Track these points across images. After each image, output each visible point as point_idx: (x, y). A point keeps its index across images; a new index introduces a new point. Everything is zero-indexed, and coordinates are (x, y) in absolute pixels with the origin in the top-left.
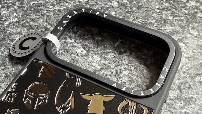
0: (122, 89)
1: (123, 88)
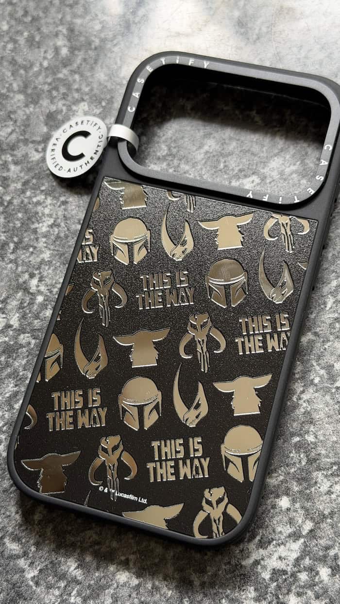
0: (264, 200)
1: (264, 197)
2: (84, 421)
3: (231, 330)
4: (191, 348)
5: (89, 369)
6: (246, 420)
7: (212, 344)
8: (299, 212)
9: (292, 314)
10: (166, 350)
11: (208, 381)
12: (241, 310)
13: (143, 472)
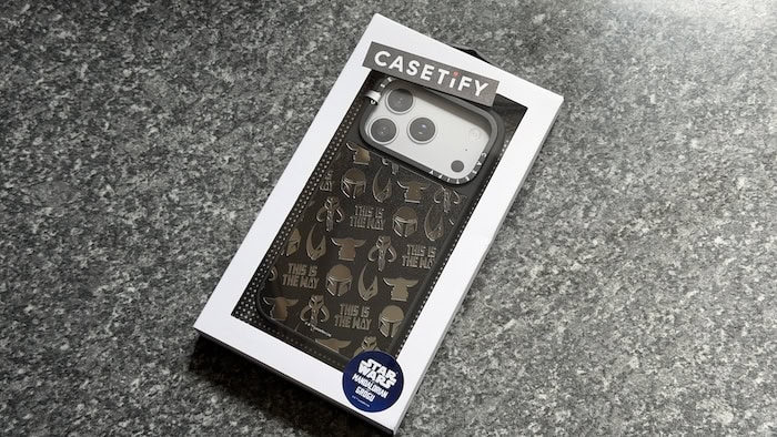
0: (439, 177)
2: (304, 284)
3: (401, 251)
4: (376, 255)
5: (313, 254)
6: (397, 303)
7: (388, 255)
8: (458, 189)
9: (439, 248)
10: (361, 253)
11: (381, 276)
12: (409, 240)
13: (332, 319)
